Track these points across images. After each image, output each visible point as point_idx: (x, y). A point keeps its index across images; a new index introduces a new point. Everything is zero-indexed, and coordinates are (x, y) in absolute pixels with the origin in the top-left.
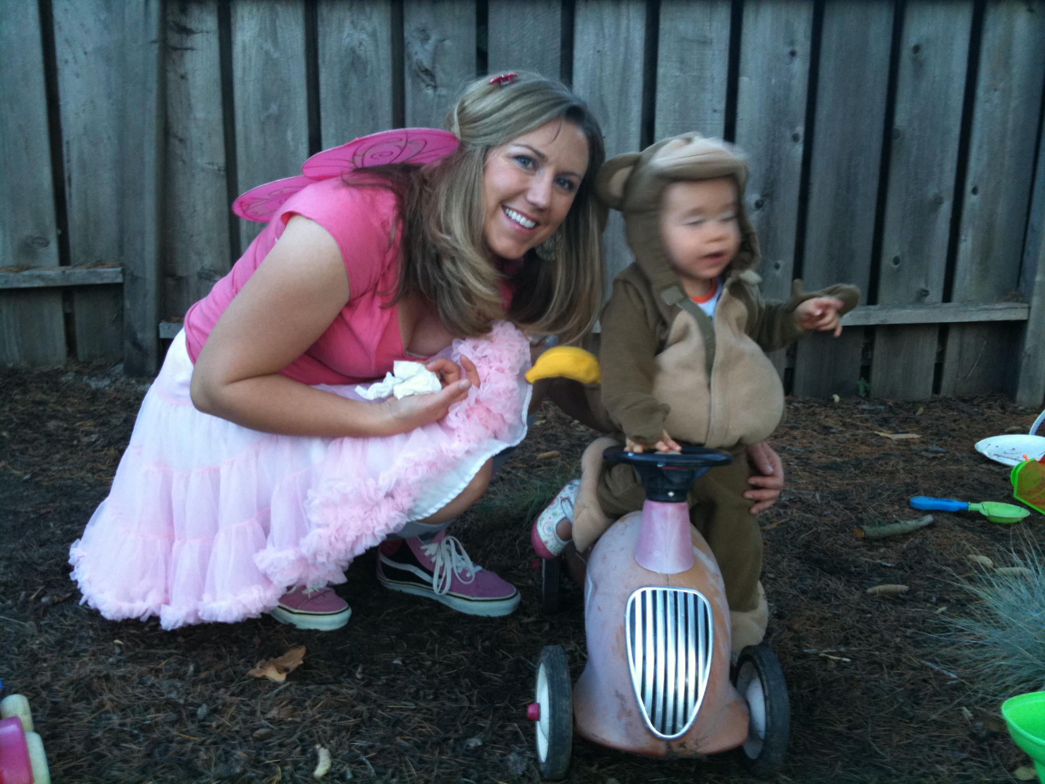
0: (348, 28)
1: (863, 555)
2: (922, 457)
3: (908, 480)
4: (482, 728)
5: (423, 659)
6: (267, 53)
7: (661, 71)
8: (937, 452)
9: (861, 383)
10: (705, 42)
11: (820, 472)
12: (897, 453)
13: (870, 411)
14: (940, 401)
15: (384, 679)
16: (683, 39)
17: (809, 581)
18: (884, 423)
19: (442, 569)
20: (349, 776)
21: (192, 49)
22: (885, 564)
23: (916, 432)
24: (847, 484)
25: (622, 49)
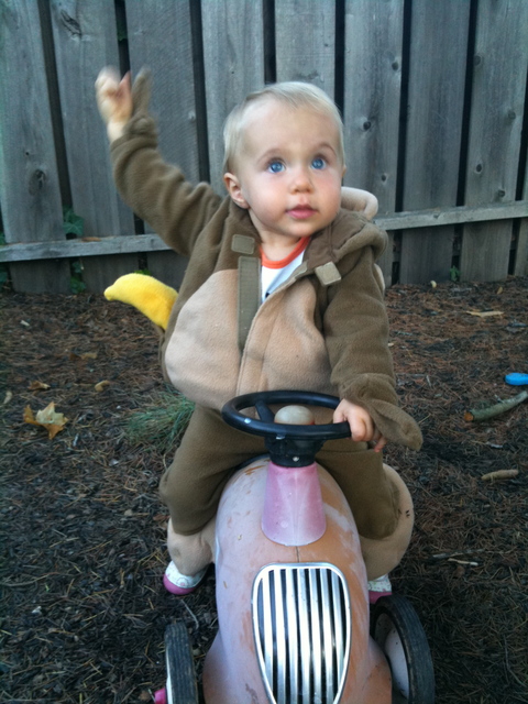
1: (473, 437)
2: (507, 332)
3: (500, 356)
8: (519, 327)
9: (453, 271)
11: (427, 353)
12: (487, 329)
13: (461, 293)
14: (514, 280)
18: (473, 302)
22: (493, 445)
23: (499, 309)
24: (452, 364)
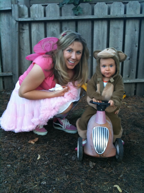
0: (52, 28)
4: (68, 152)
5: (60, 140)
6: (37, 33)
7: (110, 34)
10: (119, 28)
11: (139, 109)
15: (52, 144)
16: (114, 28)
17: (133, 128)
19: (64, 124)
20: (43, 159)
21: (24, 33)
25: (103, 30)
